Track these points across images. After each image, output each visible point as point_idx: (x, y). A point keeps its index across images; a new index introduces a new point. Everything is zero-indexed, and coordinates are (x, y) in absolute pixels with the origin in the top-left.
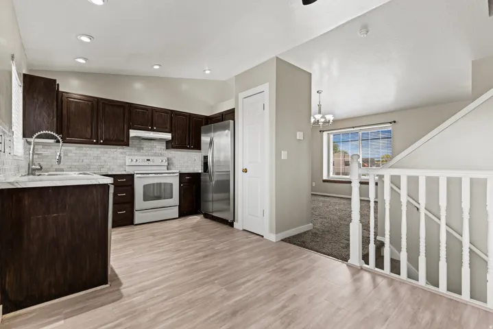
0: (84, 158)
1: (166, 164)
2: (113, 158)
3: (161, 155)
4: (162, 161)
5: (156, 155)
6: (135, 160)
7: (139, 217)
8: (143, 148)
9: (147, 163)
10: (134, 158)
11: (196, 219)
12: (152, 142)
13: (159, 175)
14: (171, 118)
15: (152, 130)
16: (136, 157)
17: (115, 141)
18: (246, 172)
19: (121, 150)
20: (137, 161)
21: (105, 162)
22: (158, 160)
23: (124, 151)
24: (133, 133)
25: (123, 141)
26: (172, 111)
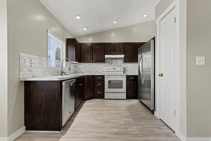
0: (90, 68)
1: (123, 70)
2: (101, 68)
3: (121, 66)
4: (121, 69)
5: (118, 66)
6: (108, 69)
7: (106, 96)
8: (112, 63)
9: (113, 70)
10: (108, 68)
11: (135, 102)
12: (117, 60)
13: (115, 76)
14: (124, 46)
15: (115, 54)
16: (109, 68)
17: (99, 60)
18: (162, 76)
19: (104, 65)
20: (109, 69)
21: (97, 69)
22: (118, 69)
23: (105, 65)
24: (106, 56)
25: (102, 60)
26: (124, 43)
